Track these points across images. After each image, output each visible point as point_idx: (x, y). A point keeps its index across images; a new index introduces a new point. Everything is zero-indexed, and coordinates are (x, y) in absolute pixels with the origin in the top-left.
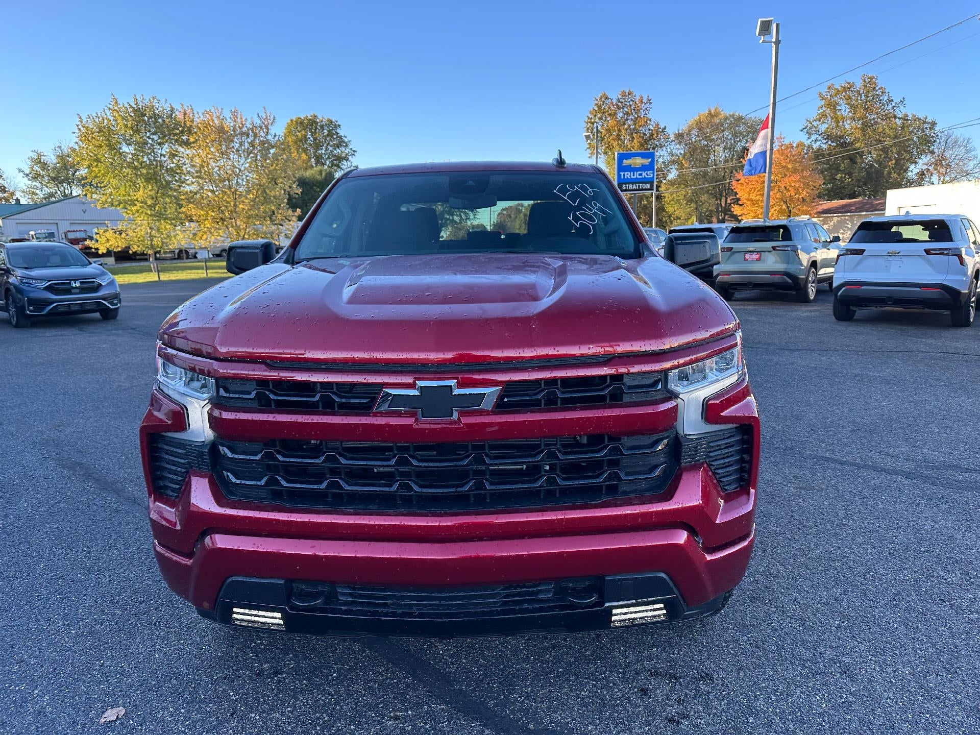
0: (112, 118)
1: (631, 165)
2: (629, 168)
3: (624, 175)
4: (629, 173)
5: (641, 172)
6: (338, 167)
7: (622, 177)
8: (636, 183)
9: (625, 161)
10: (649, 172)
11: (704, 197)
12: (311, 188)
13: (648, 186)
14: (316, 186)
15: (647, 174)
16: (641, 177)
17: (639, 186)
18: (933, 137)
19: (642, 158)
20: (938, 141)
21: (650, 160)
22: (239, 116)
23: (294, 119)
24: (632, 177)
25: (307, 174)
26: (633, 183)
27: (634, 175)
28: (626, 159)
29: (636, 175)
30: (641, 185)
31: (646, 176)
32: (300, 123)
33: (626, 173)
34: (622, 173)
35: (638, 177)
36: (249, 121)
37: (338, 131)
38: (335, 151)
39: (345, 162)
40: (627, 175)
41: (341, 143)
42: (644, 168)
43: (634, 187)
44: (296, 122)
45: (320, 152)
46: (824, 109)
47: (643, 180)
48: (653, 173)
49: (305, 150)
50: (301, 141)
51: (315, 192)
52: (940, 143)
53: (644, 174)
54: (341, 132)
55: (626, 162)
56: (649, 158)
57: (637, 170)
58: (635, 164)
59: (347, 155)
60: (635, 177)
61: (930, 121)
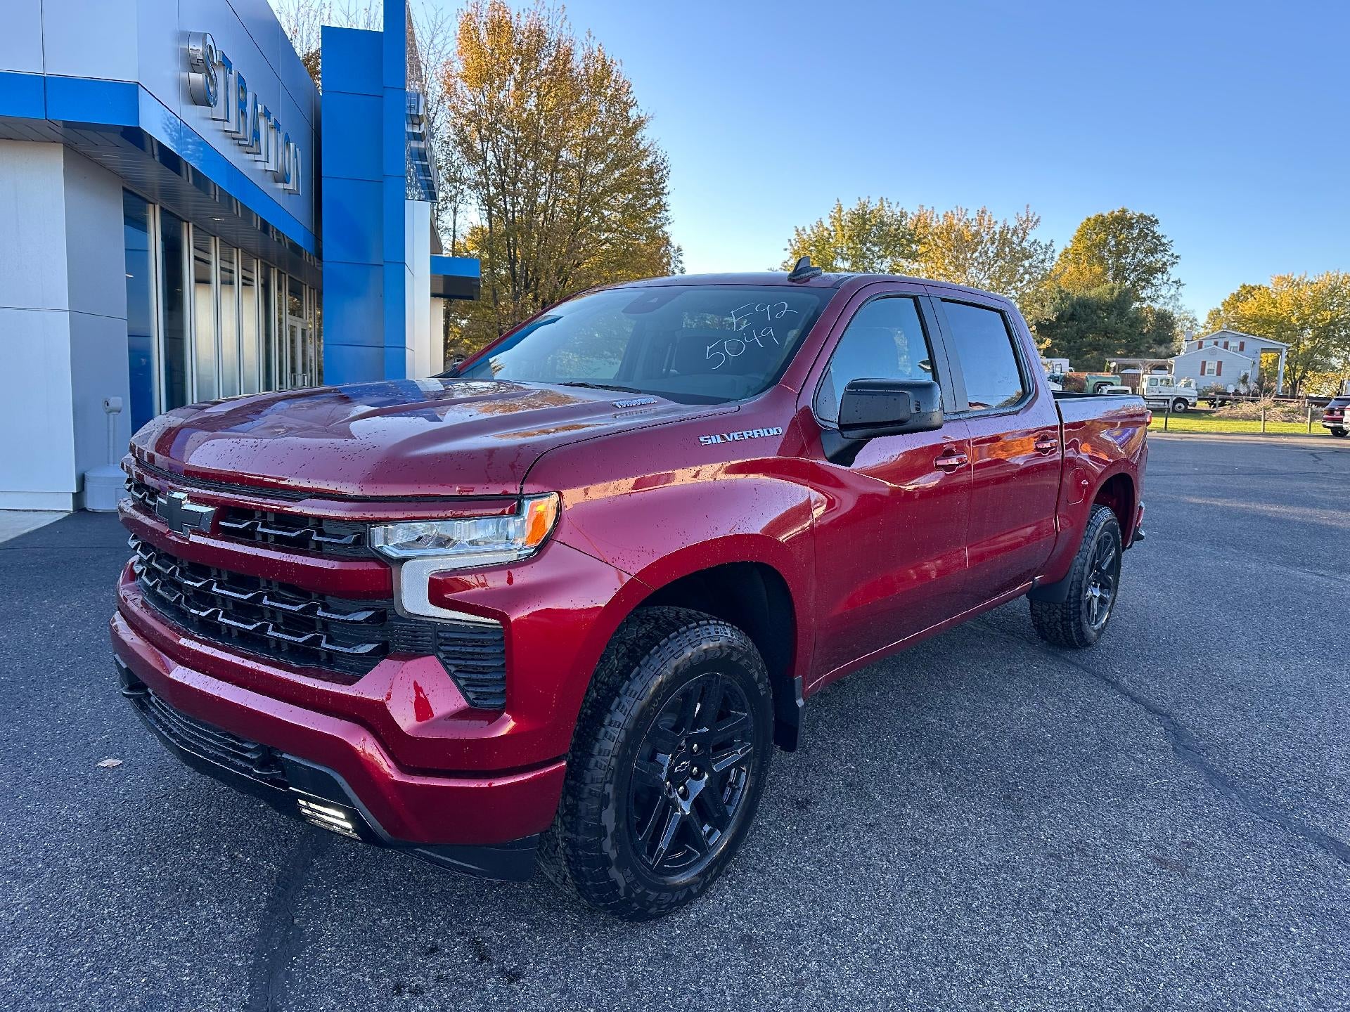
0: (832, 229)
6: (1148, 281)
12: (1094, 312)
14: (1102, 310)
22: (986, 218)
23: (1093, 217)
25: (1092, 292)
32: (1101, 222)
36: (1001, 224)
37: (1155, 229)
38: (1147, 260)
39: (1159, 275)
41: (1157, 246)
44: (1096, 220)
45: (1124, 261)
49: (1101, 260)
50: (1096, 246)
51: (1099, 317)
54: (1158, 230)
59: (1165, 264)
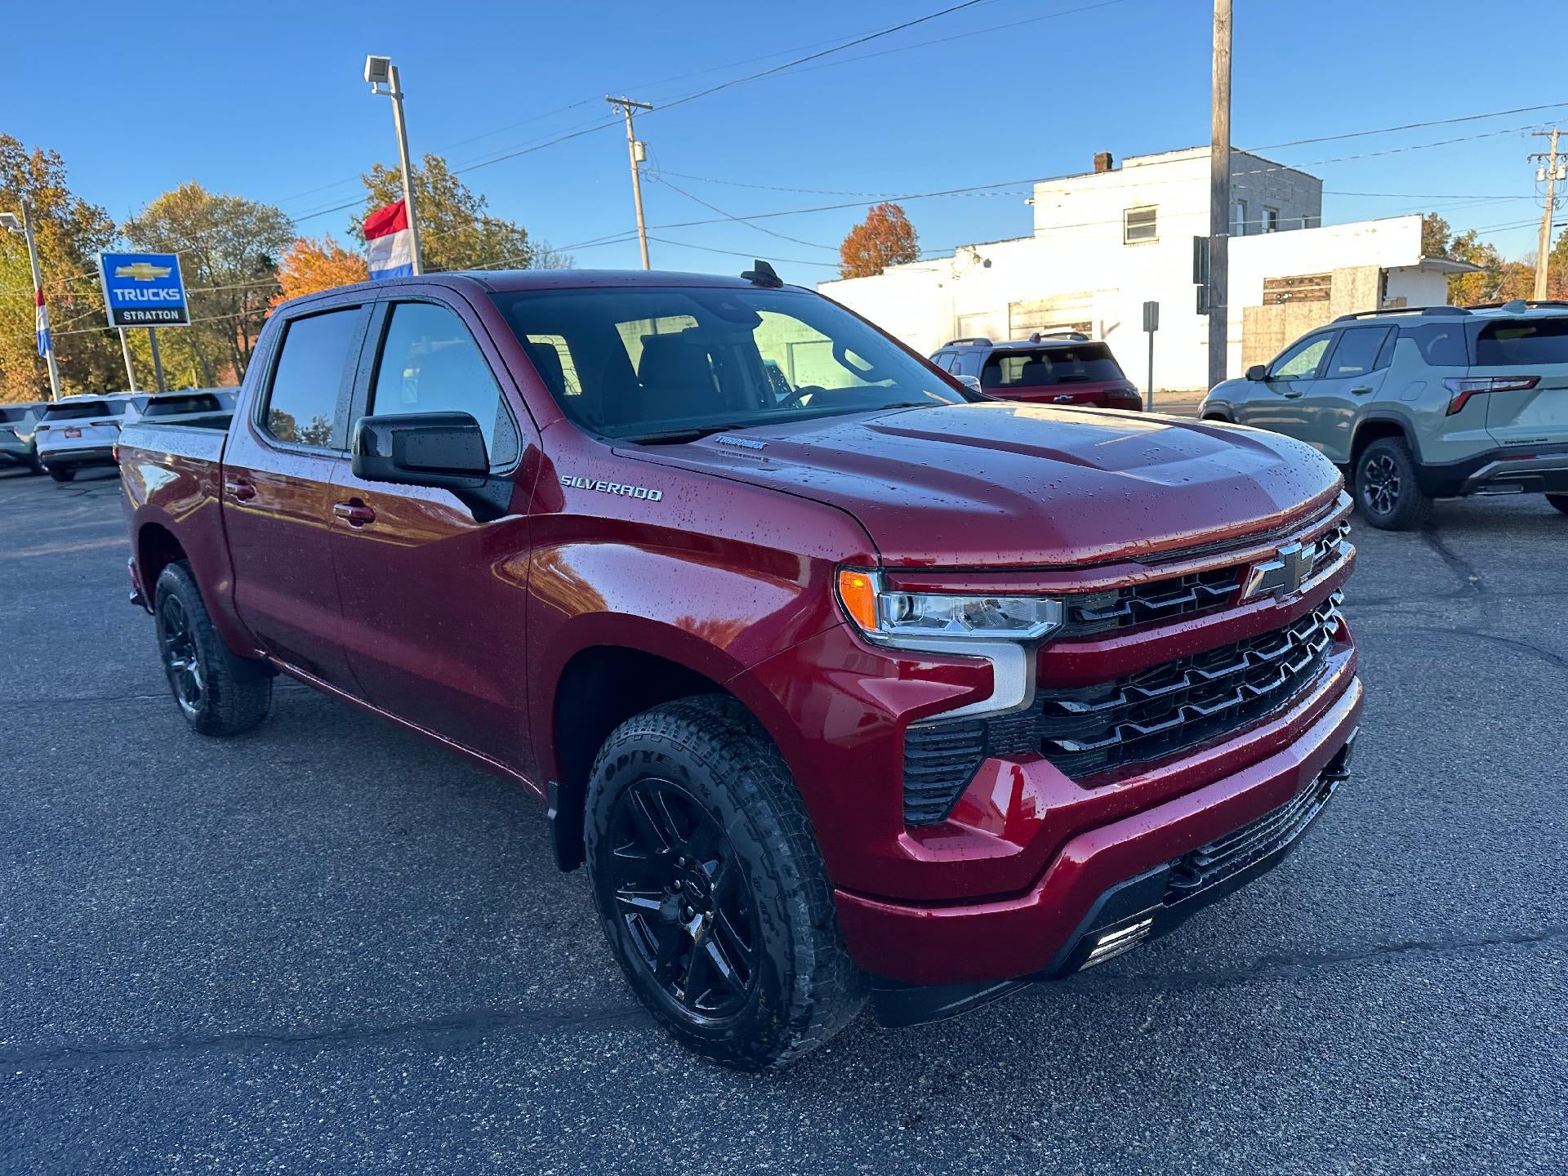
1: (133, 278)
2: (130, 282)
3: (123, 294)
4: (132, 291)
5: (156, 290)
7: (120, 298)
8: (150, 309)
9: (119, 269)
10: (171, 291)
11: (207, 336)
13: (175, 315)
15: (168, 293)
16: (157, 299)
17: (157, 315)
18: (527, 252)
19: (153, 265)
20: (534, 258)
21: (169, 270)
24: (140, 298)
26: (144, 310)
27: (143, 295)
28: (121, 266)
29: (149, 294)
30: (160, 313)
31: (168, 298)
33: (126, 291)
34: (119, 291)
35: (152, 298)
40: (130, 294)
42: (159, 283)
43: (148, 316)
46: (376, 201)
47: (164, 306)
48: (180, 292)
52: (537, 261)
53: (163, 294)
55: (122, 272)
56: (168, 267)
57: (149, 285)
58: (140, 274)
60: (146, 298)
61: (520, 229)
